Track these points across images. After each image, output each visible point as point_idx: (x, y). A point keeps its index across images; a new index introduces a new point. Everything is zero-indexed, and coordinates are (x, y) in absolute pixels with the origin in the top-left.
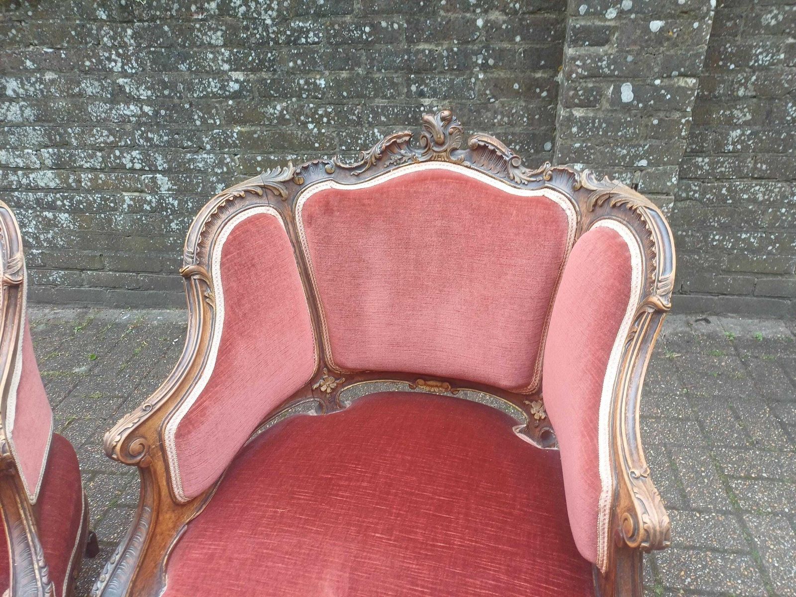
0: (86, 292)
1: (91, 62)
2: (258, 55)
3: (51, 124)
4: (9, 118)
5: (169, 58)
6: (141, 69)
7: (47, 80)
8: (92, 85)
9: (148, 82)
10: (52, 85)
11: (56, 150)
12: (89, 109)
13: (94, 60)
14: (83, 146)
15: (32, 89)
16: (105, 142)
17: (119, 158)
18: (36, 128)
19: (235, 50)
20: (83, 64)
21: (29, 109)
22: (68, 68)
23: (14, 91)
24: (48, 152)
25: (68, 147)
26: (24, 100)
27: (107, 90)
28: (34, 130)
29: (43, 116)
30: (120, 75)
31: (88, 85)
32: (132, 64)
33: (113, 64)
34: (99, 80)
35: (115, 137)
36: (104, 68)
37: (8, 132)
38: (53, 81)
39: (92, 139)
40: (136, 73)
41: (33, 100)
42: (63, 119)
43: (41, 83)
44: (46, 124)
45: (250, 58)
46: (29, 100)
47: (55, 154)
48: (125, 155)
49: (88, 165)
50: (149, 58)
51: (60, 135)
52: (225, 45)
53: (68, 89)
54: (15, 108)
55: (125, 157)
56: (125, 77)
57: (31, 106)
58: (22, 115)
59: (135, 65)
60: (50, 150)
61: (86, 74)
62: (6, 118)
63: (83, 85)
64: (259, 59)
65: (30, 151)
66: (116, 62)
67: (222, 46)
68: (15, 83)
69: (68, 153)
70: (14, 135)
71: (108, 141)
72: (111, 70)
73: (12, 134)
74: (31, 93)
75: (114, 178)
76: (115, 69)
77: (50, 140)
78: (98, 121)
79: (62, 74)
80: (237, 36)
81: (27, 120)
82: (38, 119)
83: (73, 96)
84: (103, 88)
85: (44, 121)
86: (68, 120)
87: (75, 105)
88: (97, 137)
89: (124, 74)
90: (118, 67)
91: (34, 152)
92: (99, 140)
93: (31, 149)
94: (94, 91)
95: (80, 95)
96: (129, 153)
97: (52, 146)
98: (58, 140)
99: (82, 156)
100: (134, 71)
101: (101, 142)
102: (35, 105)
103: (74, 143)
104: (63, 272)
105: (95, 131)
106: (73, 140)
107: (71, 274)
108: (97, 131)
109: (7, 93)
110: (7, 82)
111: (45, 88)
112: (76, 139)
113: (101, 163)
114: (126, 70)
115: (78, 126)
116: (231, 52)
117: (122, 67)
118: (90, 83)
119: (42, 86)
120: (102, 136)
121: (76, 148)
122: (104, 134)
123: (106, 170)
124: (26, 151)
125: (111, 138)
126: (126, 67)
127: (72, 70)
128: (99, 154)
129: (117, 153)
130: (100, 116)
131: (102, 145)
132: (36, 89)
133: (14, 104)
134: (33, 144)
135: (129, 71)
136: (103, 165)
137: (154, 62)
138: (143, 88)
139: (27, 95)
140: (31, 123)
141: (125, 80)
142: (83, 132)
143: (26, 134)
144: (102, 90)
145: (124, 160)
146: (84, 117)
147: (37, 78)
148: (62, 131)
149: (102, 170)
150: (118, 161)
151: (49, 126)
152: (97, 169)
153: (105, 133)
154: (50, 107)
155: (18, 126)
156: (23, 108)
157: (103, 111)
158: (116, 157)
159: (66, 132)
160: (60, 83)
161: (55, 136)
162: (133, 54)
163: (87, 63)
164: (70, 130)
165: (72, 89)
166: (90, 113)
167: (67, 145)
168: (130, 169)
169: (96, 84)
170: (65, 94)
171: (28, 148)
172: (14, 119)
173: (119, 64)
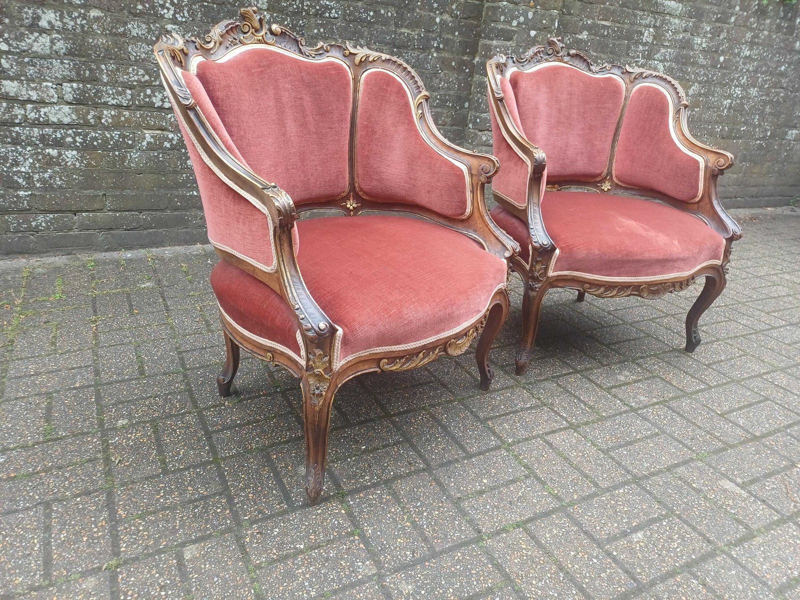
0: (76, 236)
1: (144, 6)
2: (292, 21)
3: (84, 59)
4: (35, 49)
5: (219, 13)
6: (191, 19)
7: (91, 17)
8: (138, 26)
9: (195, 30)
10: (95, 22)
11: (81, 85)
12: (130, 49)
13: (147, 6)
14: (114, 83)
15: (72, 23)
16: (139, 81)
17: (150, 96)
18: (65, 61)
19: (275, 15)
20: (135, 8)
21: (62, 42)
22: (117, 8)
23: (50, 23)
24: (72, 87)
25: (95, 83)
26: (58, 32)
27: (154, 34)
28: (62, 63)
29: (77, 50)
30: (170, 21)
31: (135, 26)
32: (184, 14)
33: (166, 11)
34: (148, 24)
35: (150, 76)
36: (156, 14)
37: (28, 63)
38: (97, 19)
39: (125, 77)
40: (186, 22)
41: (69, 34)
42: (99, 56)
43: (84, 19)
44: (77, 59)
45: (286, 23)
46: (64, 34)
47: (79, 89)
48: (157, 94)
49: (114, 102)
50: (201, 11)
51: (91, 70)
52: (268, 10)
53: (112, 27)
54: (45, 40)
55: (156, 96)
56: (174, 24)
57: (66, 39)
58: (51, 47)
59: (186, 14)
60: (75, 85)
61: (135, 16)
62: (30, 49)
63: (129, 26)
64: (292, 24)
65: (50, 84)
66: (168, 9)
67: (265, 10)
68: (53, 15)
69: (94, 88)
70: (35, 66)
71: (143, 80)
72: (162, 16)
73: (32, 66)
74: (70, 27)
75: (138, 116)
76: (166, 16)
77: (78, 74)
78: (136, 61)
79: (109, 13)
80: (279, 4)
81: (57, 52)
82: (70, 53)
83: (116, 35)
84: (150, 30)
85: (76, 55)
86: (104, 57)
87: (115, 43)
88: (131, 75)
89: (174, 21)
90: (169, 15)
91: (54, 86)
92: (133, 79)
93: (52, 82)
94: (140, 33)
95: (124, 34)
96: (161, 93)
97: (77, 81)
98: (87, 75)
99: (111, 92)
100: (184, 20)
101: (135, 81)
102: (70, 39)
103: (105, 78)
104: (51, 216)
105: (131, 69)
106: (104, 76)
107: (62, 216)
108: (133, 70)
109: (40, 24)
110: (44, 12)
111: (86, 24)
112: (108, 75)
113: (129, 100)
114: (176, 18)
115: (114, 64)
116: (272, 16)
117: (174, 15)
118: (138, 25)
119: (85, 22)
120: (137, 74)
121: (106, 84)
122: (139, 73)
123: (133, 108)
124: (45, 84)
125: (147, 78)
126: (177, 16)
127: (122, 10)
128: (129, 92)
129: (149, 92)
130: (140, 56)
131: (135, 83)
132: (76, 24)
133: (44, 35)
134: (56, 78)
135: (180, 19)
136: (131, 103)
137: (204, 14)
138: (189, 35)
139: (63, 28)
140: (59, 56)
141: (174, 27)
142: (118, 69)
143: (50, 66)
144: (148, 33)
145: (154, 99)
146: (123, 55)
147: (80, 13)
148: (93, 66)
149: (127, 108)
150: (147, 100)
151: (80, 61)
152: (123, 106)
153: (141, 72)
154: (88, 42)
155: (42, 57)
156: (55, 41)
157: (144, 52)
158: (146, 96)
159: (99, 68)
160: (105, 21)
161: (84, 71)
162: (186, 5)
163: (140, 7)
164: (103, 67)
165: (117, 28)
166: (130, 53)
167: (95, 81)
168: (158, 107)
169: (144, 26)
170: (107, 32)
171: (47, 81)
172: (40, 50)
173: (172, 12)
